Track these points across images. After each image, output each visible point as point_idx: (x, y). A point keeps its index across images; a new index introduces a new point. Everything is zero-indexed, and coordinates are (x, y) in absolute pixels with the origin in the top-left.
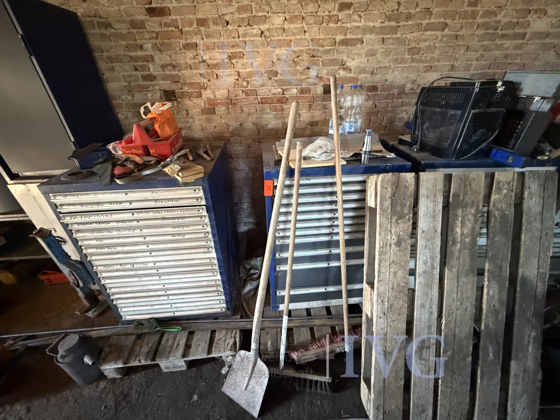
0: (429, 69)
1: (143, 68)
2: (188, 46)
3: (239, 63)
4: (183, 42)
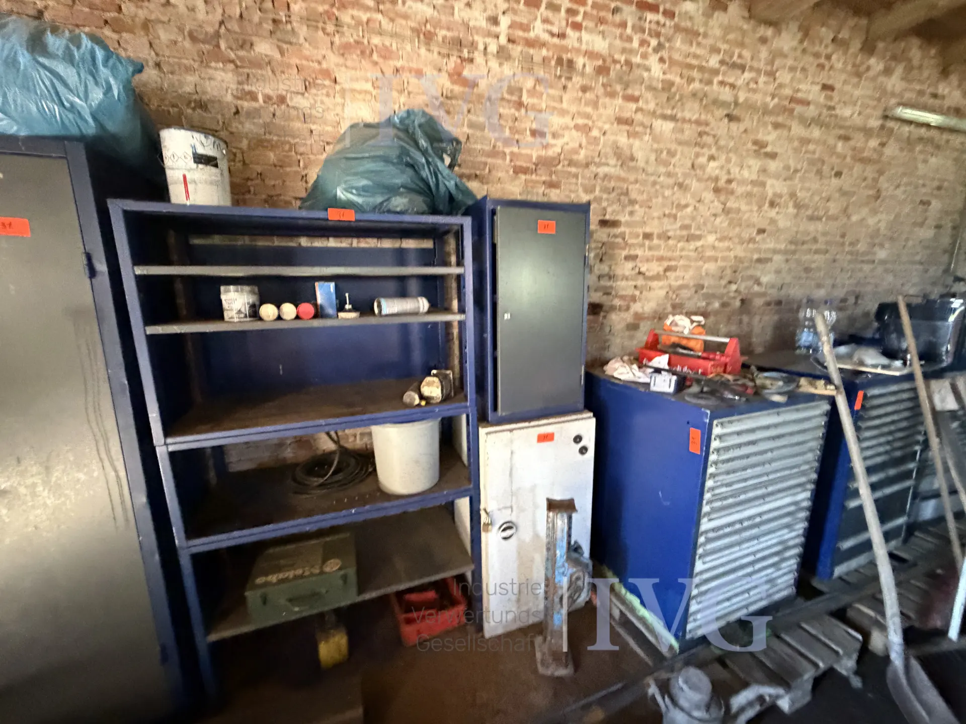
2: (628, 258)
3: (672, 276)
4: (624, 253)
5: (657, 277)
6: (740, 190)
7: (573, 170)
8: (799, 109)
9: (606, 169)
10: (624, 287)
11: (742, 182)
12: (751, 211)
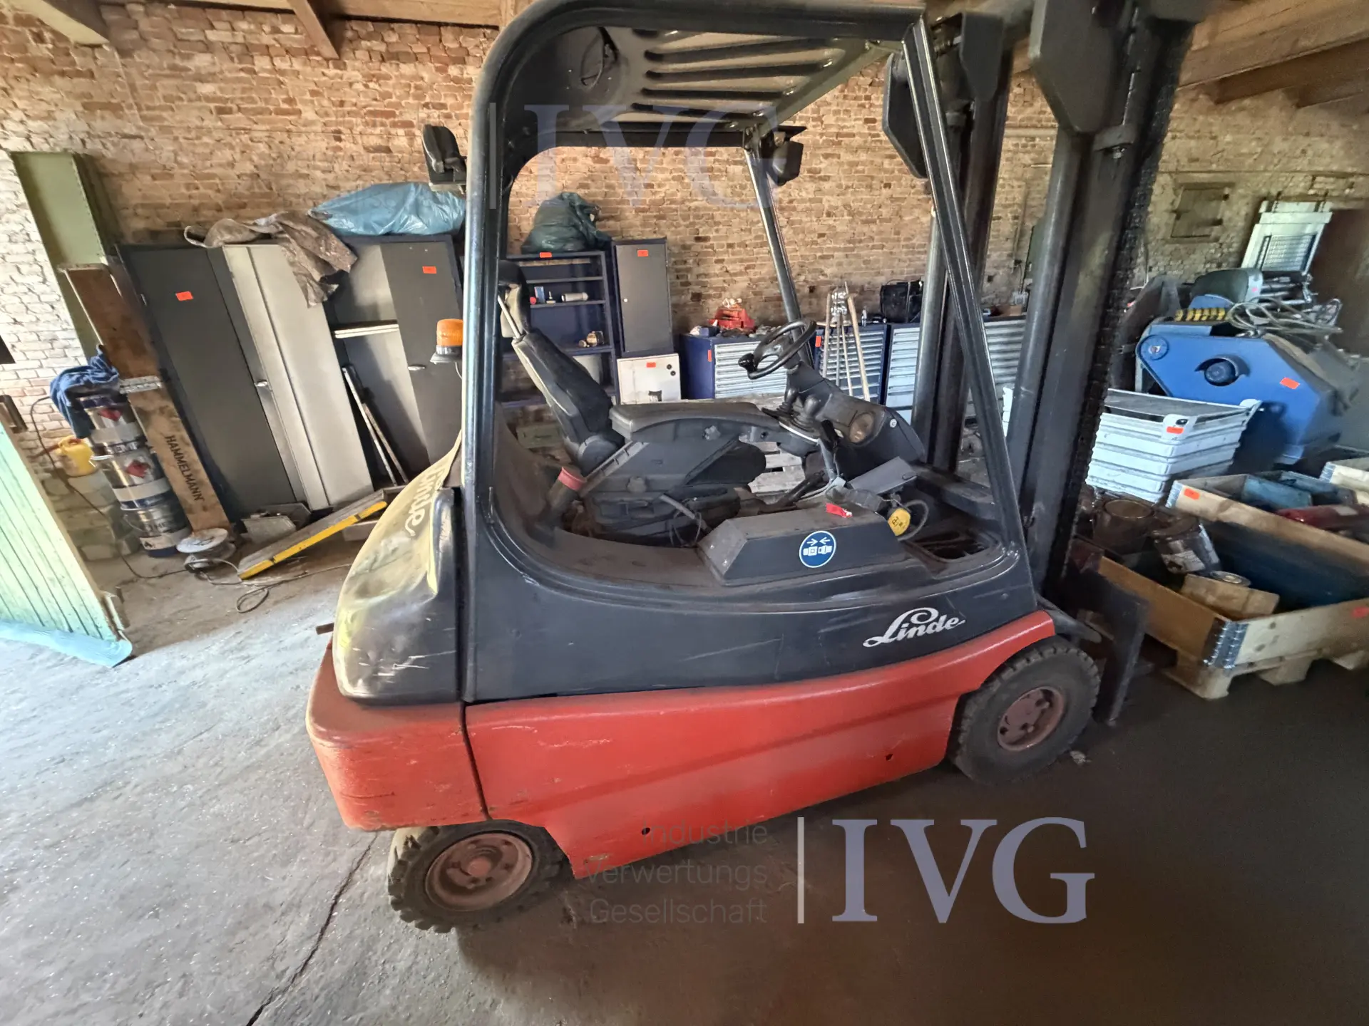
0: (878, 274)
1: (683, 276)
2: (718, 261)
3: (751, 271)
4: (715, 258)
5: (740, 274)
6: (801, 206)
7: (674, 206)
8: (846, 140)
9: (695, 203)
10: (716, 281)
11: (803, 201)
12: (811, 221)
